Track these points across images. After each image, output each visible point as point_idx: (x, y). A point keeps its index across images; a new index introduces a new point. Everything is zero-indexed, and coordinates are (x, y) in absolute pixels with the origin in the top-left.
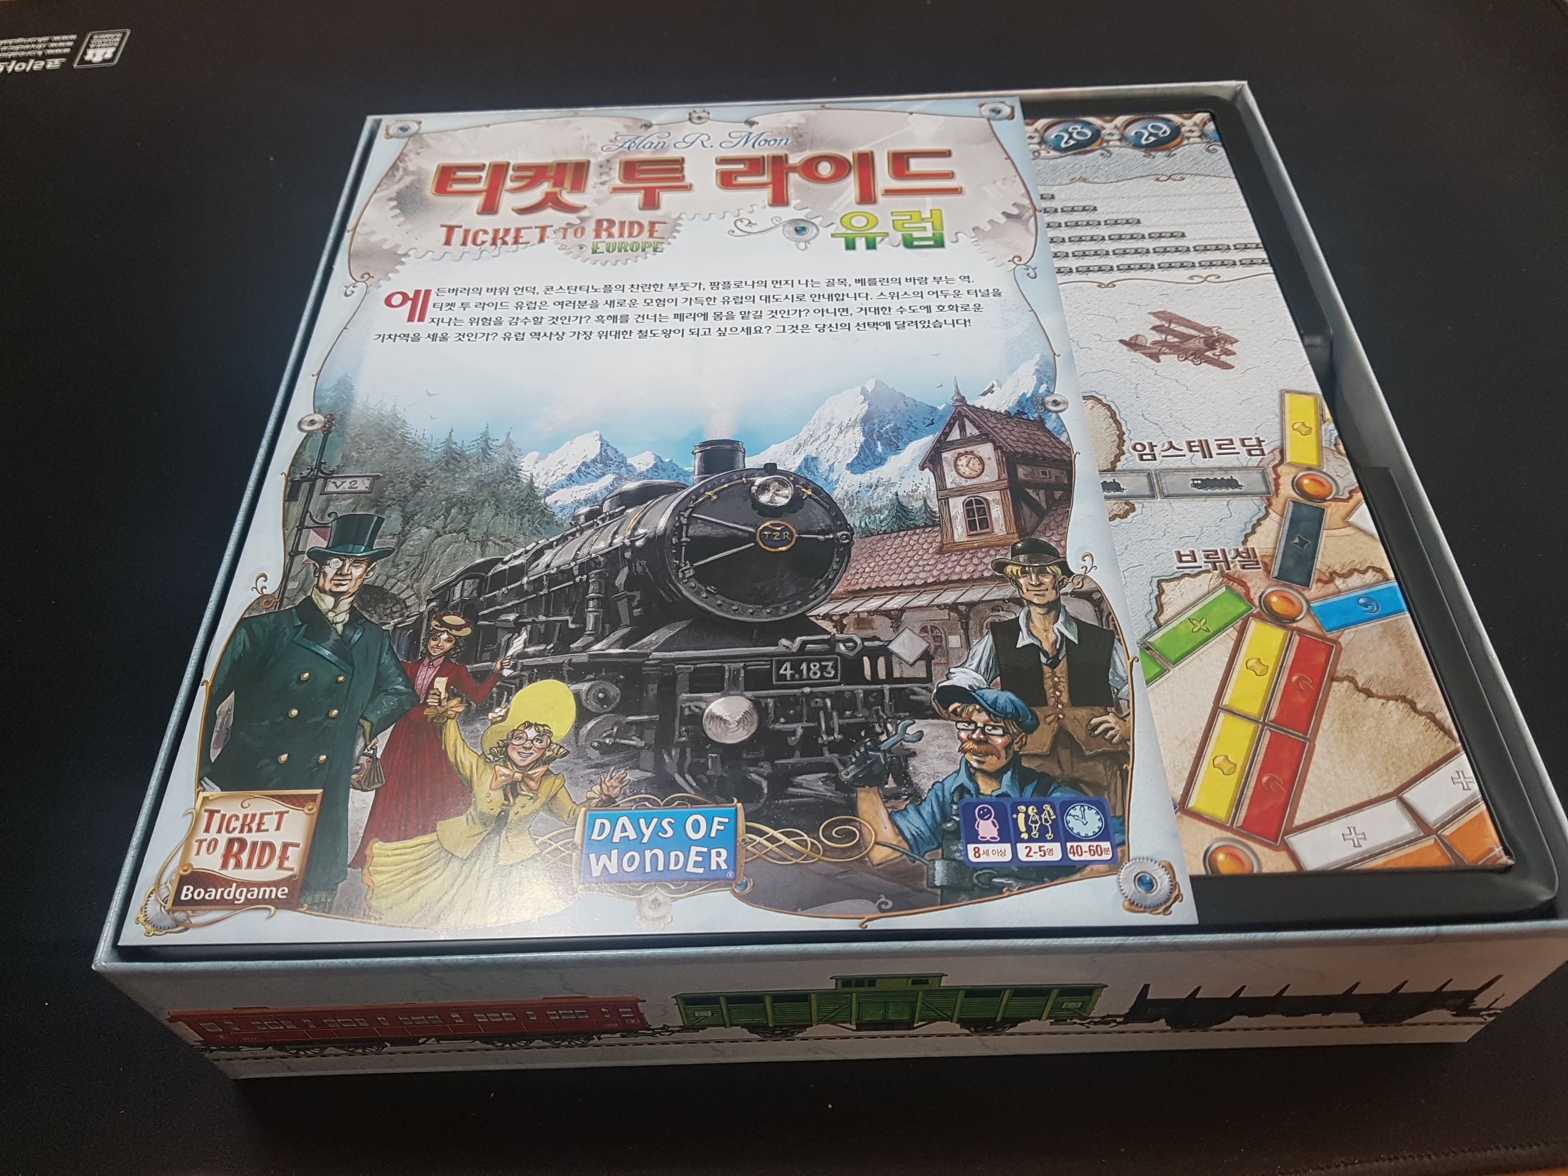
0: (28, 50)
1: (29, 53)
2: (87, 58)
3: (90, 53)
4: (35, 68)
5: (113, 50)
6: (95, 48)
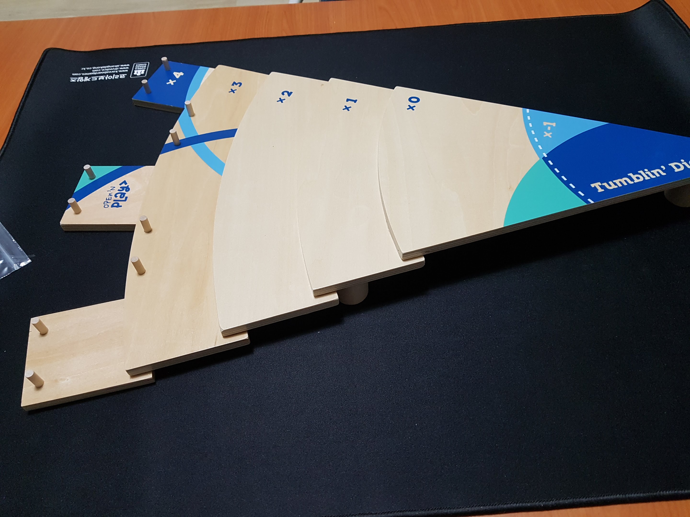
0: (111, 71)
1: (113, 72)
2: (135, 74)
3: (135, 71)
4: (116, 78)
5: (144, 70)
6: (137, 70)
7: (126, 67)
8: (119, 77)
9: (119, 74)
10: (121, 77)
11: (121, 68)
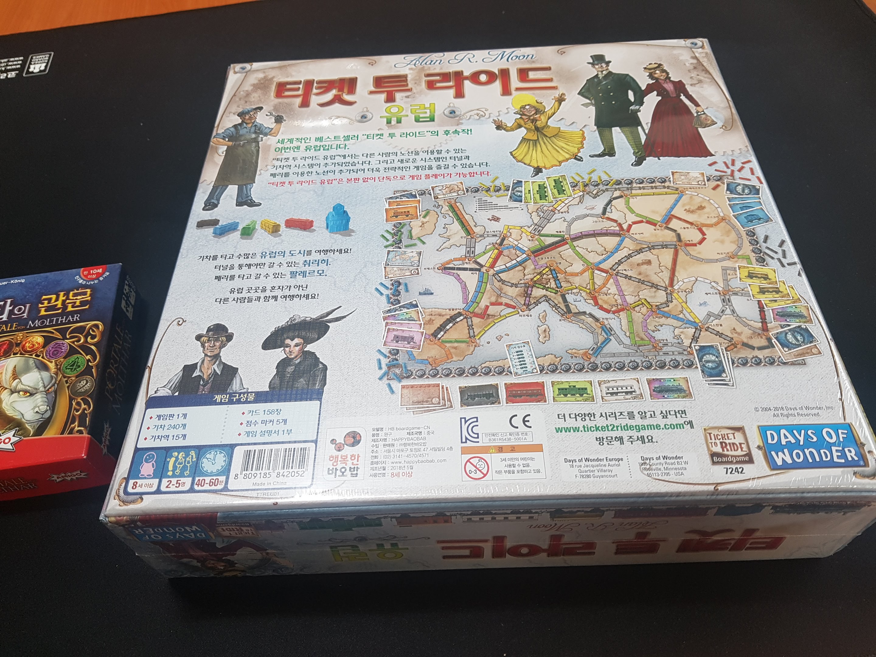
2: (31, 70)
3: (32, 67)
4: (1, 77)
5: (45, 65)
6: (34, 64)
7: (17, 61)
8: (7, 77)
9: (6, 71)
10: (9, 76)
11: (10, 63)
